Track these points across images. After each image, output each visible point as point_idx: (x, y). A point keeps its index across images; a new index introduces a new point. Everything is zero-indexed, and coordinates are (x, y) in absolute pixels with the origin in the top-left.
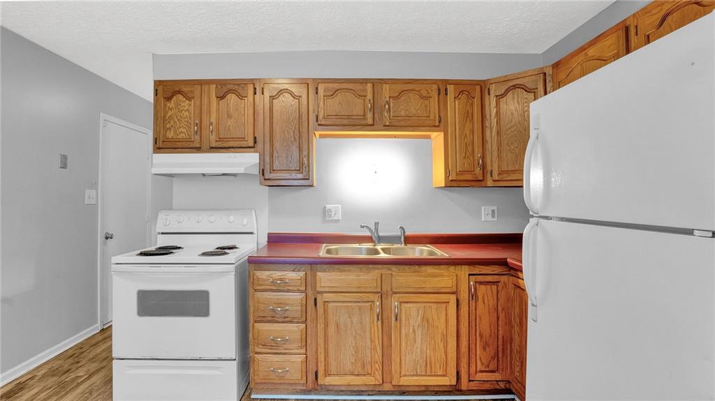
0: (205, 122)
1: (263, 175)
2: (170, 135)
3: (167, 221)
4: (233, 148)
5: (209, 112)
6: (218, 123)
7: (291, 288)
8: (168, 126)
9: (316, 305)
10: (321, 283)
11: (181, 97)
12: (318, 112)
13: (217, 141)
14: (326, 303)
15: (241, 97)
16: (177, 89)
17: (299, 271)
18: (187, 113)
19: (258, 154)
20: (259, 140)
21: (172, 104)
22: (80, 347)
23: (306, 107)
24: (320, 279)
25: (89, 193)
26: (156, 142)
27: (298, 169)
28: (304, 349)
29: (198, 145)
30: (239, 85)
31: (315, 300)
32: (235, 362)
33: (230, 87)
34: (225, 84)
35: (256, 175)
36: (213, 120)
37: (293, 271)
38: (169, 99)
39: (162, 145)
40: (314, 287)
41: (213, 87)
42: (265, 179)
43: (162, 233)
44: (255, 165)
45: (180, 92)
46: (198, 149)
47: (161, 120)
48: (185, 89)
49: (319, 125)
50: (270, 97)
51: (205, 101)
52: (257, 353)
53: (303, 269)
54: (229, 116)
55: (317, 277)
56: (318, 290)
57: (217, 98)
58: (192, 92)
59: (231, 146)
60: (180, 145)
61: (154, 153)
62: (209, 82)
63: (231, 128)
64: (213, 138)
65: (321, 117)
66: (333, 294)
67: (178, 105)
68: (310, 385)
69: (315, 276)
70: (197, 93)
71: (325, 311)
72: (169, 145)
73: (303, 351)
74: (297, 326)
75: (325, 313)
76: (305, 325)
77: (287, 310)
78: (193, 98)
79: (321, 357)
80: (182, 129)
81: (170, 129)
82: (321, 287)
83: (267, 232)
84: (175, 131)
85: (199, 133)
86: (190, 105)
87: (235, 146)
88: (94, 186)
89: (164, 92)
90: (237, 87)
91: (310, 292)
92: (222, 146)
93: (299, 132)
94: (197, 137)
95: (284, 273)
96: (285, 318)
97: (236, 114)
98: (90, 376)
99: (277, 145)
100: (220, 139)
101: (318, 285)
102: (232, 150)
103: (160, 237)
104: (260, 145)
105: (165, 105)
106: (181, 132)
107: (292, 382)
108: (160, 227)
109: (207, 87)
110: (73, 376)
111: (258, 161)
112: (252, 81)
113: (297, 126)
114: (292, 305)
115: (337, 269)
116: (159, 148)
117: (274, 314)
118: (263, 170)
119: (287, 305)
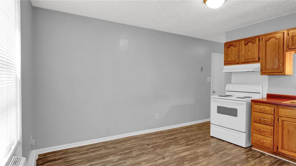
0: (240, 54)
1: (262, 71)
2: (229, 59)
3: (229, 87)
4: (250, 62)
5: (242, 50)
6: (245, 54)
7: (267, 113)
8: (228, 57)
9: (278, 121)
10: (281, 113)
11: (232, 47)
12: (289, 44)
13: (244, 60)
14: (283, 121)
15: (253, 43)
16: (231, 44)
17: (271, 107)
18: (234, 52)
19: (260, 64)
20: (261, 58)
21: (229, 49)
22: (205, 123)
23: (282, 43)
24: (281, 111)
25: (208, 78)
26: (225, 62)
27: (278, 68)
28: (273, 136)
29: (238, 62)
30: (252, 39)
31: (278, 119)
32: (245, 134)
33: (249, 40)
34: (247, 40)
35: (259, 71)
36: (243, 53)
37: (269, 106)
38: (229, 48)
39: (227, 63)
40: (278, 114)
41: (243, 41)
42: (263, 73)
43: (228, 91)
44: (258, 68)
45: (232, 45)
46: (238, 63)
47: (226, 55)
48: (233, 44)
49: (289, 49)
50: (266, 41)
51: (240, 47)
52: (253, 133)
53: (273, 106)
54: (249, 51)
55: (279, 110)
56: (279, 115)
57: (245, 45)
58: (236, 44)
59: (249, 61)
60: (231, 62)
61: (224, 65)
62: (241, 40)
63: (250, 55)
64: (243, 59)
65: (290, 45)
66: (287, 118)
67: (231, 49)
68: (275, 150)
69: (278, 110)
70: (238, 45)
71: (283, 124)
72: (229, 63)
73: (272, 137)
74: (270, 127)
75: (282, 125)
76: (273, 127)
77: (265, 120)
78: (236, 46)
79: (280, 141)
80: (233, 57)
81: (229, 58)
82: (281, 114)
83: (267, 93)
84: (231, 58)
85: (238, 58)
86: (235, 49)
87: (251, 61)
88: (210, 76)
89: (227, 46)
90: (252, 40)
91: (276, 115)
92: (247, 62)
93: (279, 53)
94: (238, 59)
95: (265, 107)
96: (265, 123)
97: (252, 50)
98: (206, 129)
99: (268, 59)
100: (246, 60)
101: (280, 113)
102: (250, 63)
103: (227, 92)
104: (261, 60)
105: (227, 50)
106: (232, 58)
107: (267, 147)
108: (227, 89)
109: (241, 42)
110: (202, 128)
111: (260, 66)
112: (258, 36)
113: (278, 51)
114: (268, 119)
115: (290, 109)
116: (226, 64)
117: (260, 121)
118: (262, 69)
119: (265, 118)
